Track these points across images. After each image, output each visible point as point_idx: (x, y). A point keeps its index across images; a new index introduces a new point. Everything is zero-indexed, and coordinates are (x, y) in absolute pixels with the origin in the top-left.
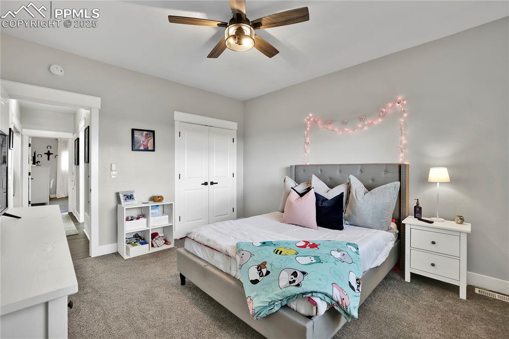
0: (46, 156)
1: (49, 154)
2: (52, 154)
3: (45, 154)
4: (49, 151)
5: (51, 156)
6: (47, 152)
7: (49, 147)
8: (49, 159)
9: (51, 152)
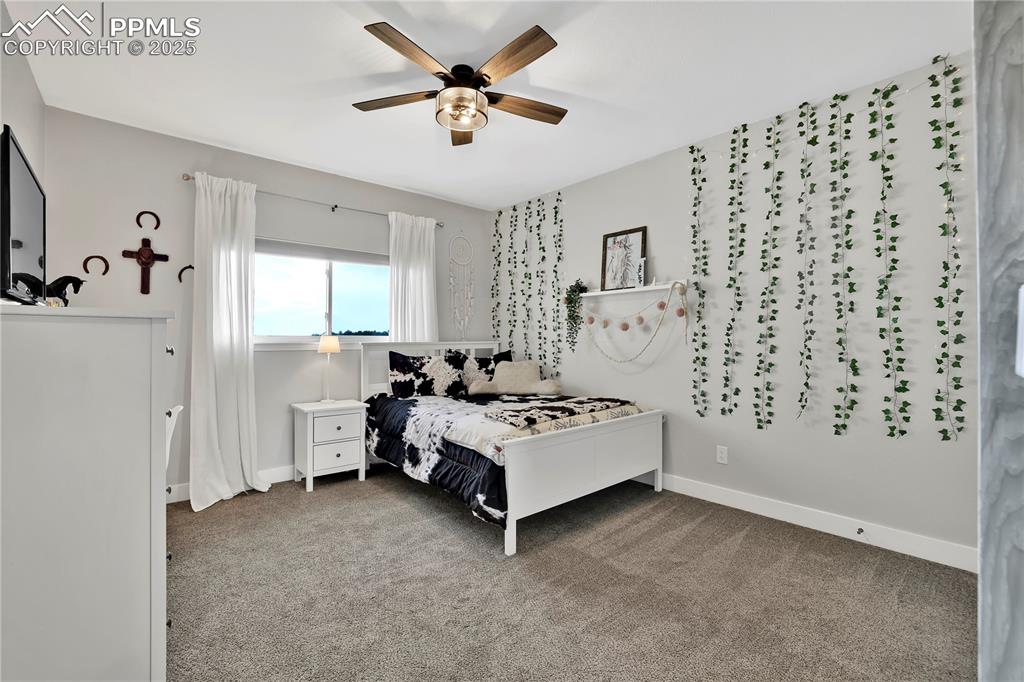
0: (133, 267)
1: (146, 257)
2: (164, 258)
3: (127, 254)
4: (146, 242)
5: (157, 269)
6: (136, 246)
7: (147, 220)
8: (145, 288)
9: (157, 248)
